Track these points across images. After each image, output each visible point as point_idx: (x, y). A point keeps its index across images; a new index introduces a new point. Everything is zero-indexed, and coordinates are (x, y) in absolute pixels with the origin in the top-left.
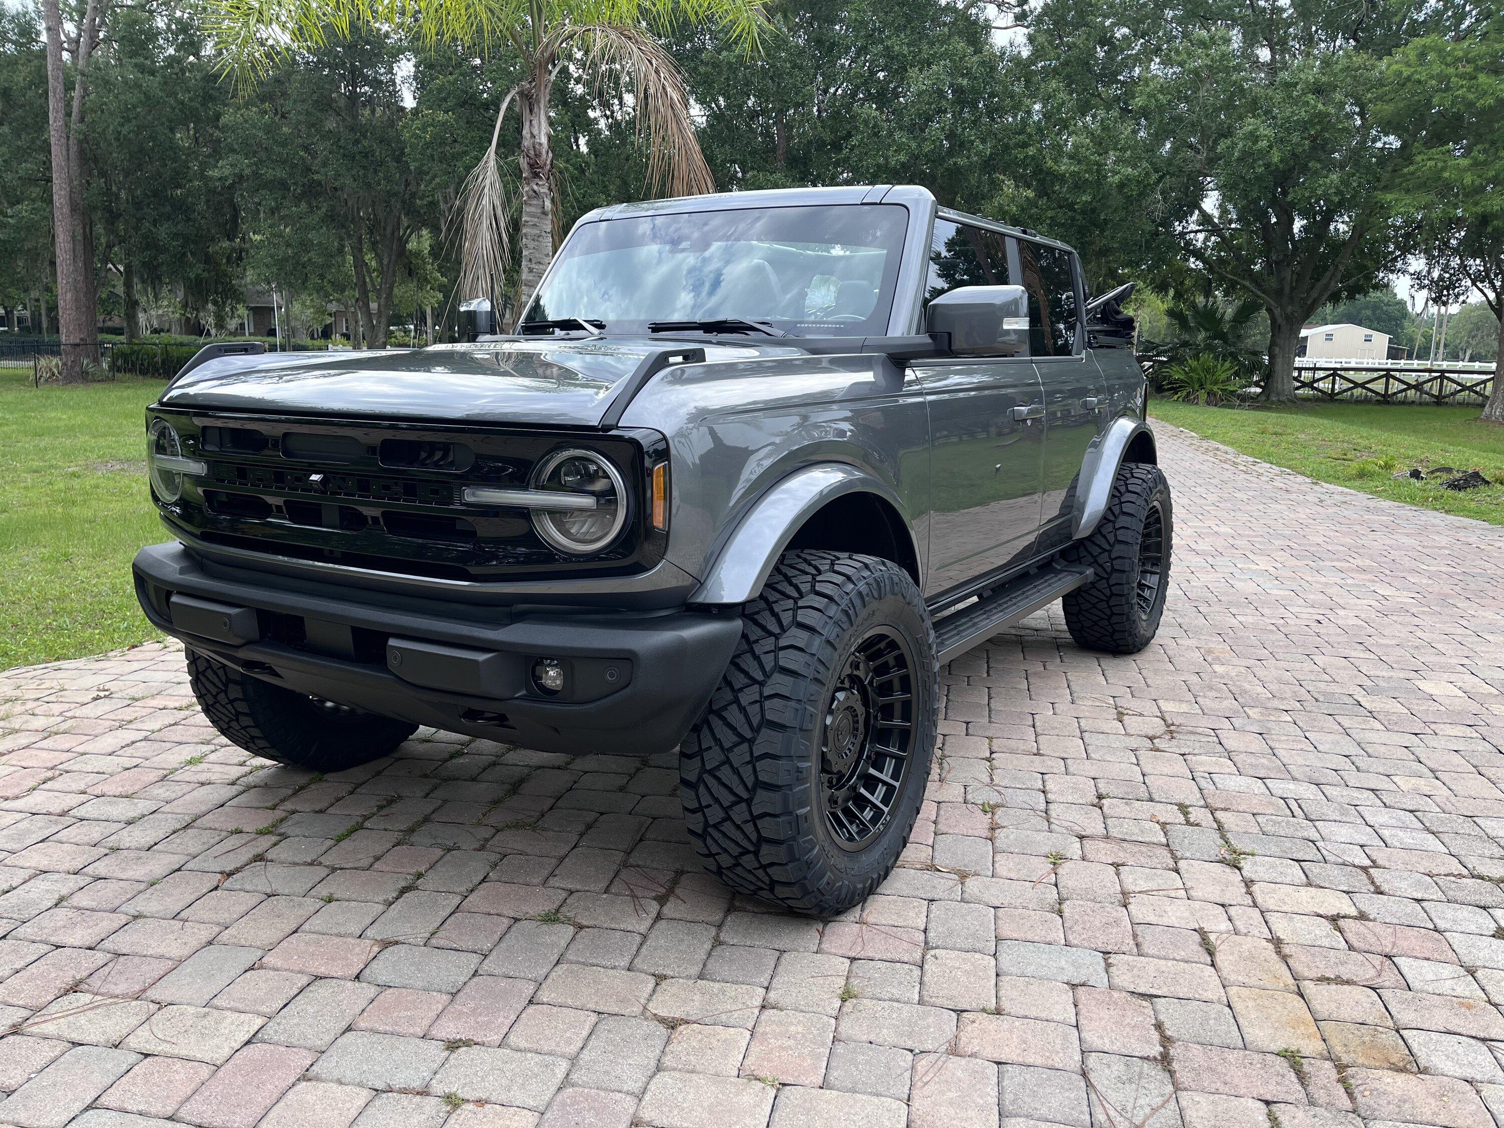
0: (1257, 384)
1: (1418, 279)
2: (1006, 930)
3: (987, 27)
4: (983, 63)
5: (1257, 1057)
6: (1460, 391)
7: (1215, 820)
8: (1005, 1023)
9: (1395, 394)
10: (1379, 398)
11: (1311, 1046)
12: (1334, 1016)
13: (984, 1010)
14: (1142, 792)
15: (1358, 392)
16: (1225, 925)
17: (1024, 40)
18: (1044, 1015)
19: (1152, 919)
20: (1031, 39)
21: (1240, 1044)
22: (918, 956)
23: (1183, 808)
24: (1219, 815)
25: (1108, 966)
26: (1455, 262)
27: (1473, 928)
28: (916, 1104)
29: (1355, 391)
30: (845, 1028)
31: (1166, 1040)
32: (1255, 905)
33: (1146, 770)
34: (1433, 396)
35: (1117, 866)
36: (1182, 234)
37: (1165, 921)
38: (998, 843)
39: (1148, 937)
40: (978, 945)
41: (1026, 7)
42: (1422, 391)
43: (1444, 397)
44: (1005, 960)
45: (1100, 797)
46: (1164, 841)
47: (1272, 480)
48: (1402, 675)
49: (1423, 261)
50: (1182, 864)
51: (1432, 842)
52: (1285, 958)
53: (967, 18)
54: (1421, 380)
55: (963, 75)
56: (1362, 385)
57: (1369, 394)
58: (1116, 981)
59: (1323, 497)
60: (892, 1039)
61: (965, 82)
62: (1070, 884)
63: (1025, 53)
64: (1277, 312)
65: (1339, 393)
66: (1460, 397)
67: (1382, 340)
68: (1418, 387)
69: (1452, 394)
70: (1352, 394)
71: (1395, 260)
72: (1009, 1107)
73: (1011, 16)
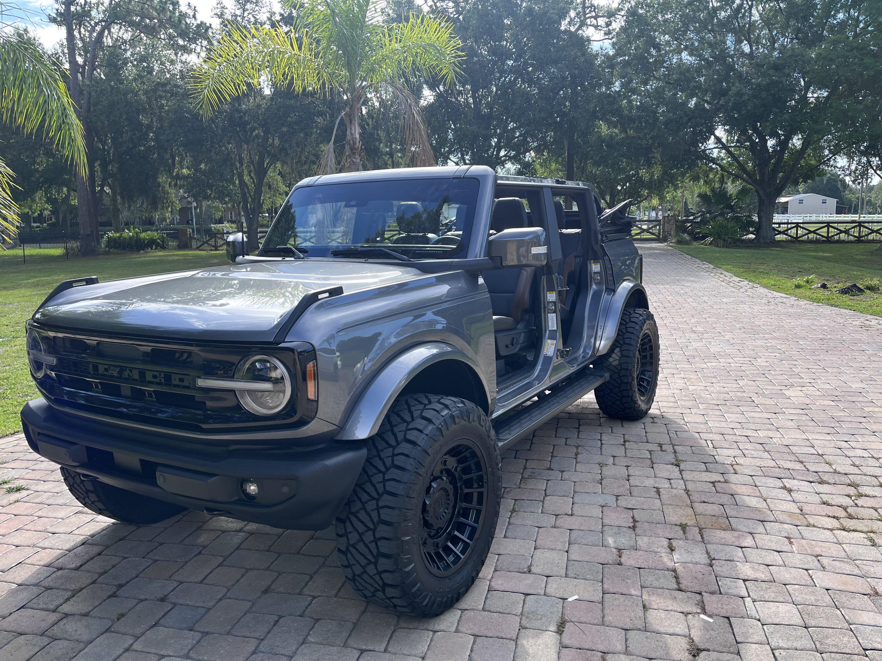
0: (752, 233)
1: (843, 170)
2: (578, 489)
3: (589, 40)
4: (586, 61)
5: (669, 526)
6: (871, 233)
7: (674, 449)
8: (574, 518)
9: (833, 236)
10: (824, 239)
11: (691, 522)
12: (704, 513)
13: (566, 514)
14: (644, 439)
15: (811, 236)
16: (667, 485)
17: (610, 46)
18: (589, 515)
19: (638, 484)
20: (614, 45)
21: (664, 522)
22: (542, 499)
23: (660, 445)
24: (675, 447)
25: (617, 500)
26: (864, 160)
27: (772, 485)
28: (538, 542)
29: (809, 235)
30: (512, 521)
31: (635, 521)
32: (682, 478)
33: (647, 431)
34: (855, 237)
35: (627, 466)
36: (704, 151)
37: (644, 485)
38: (578, 460)
39: (635, 491)
40: (566, 494)
41: (610, 28)
42: (849, 235)
43: (862, 237)
44: (576, 499)
45: (625, 442)
46: (649, 457)
47: (746, 291)
48: (779, 388)
49: (845, 160)
50: (655, 466)
51: (766, 455)
52: (689, 496)
53: (577, 36)
54: (847, 228)
55: (575, 68)
56: (814, 232)
57: (818, 237)
58: (619, 504)
59: (771, 300)
60: (530, 523)
61: (576, 72)
62: (606, 473)
63: (611, 53)
64: (761, 192)
65: (800, 237)
66: (870, 237)
67: (832, 202)
68: (847, 232)
69: (866, 235)
70: (808, 237)
71: (829, 160)
72: (572, 541)
73: (602, 32)
